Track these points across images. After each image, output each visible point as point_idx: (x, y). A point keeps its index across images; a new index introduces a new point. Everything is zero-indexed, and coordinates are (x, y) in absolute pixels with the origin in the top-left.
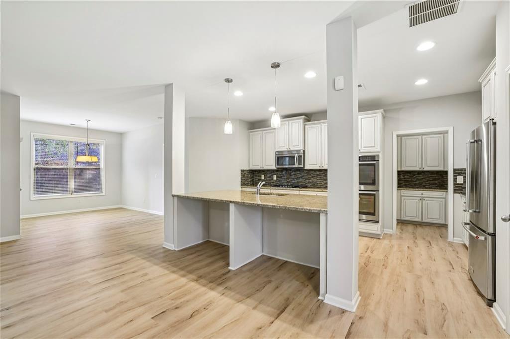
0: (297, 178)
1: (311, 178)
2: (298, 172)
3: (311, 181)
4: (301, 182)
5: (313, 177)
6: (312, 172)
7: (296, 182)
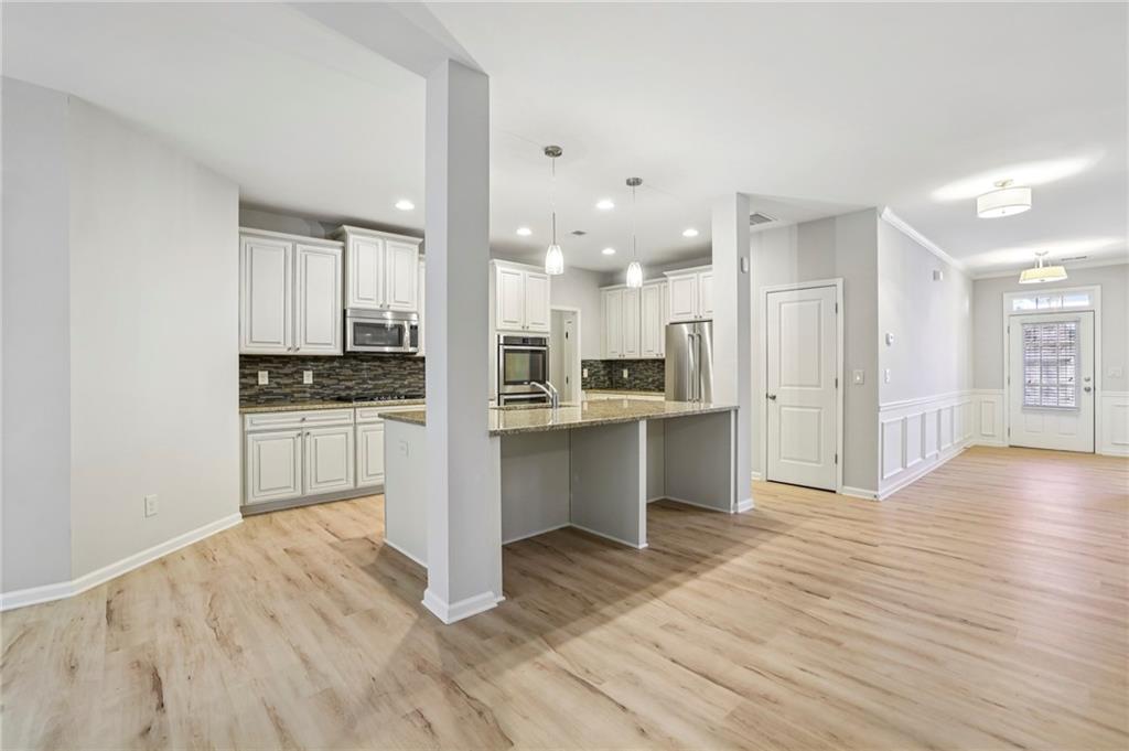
0: (375, 378)
1: (405, 375)
2: (377, 363)
3: (406, 383)
4: (385, 386)
5: (410, 374)
6: (409, 363)
7: (370, 387)
